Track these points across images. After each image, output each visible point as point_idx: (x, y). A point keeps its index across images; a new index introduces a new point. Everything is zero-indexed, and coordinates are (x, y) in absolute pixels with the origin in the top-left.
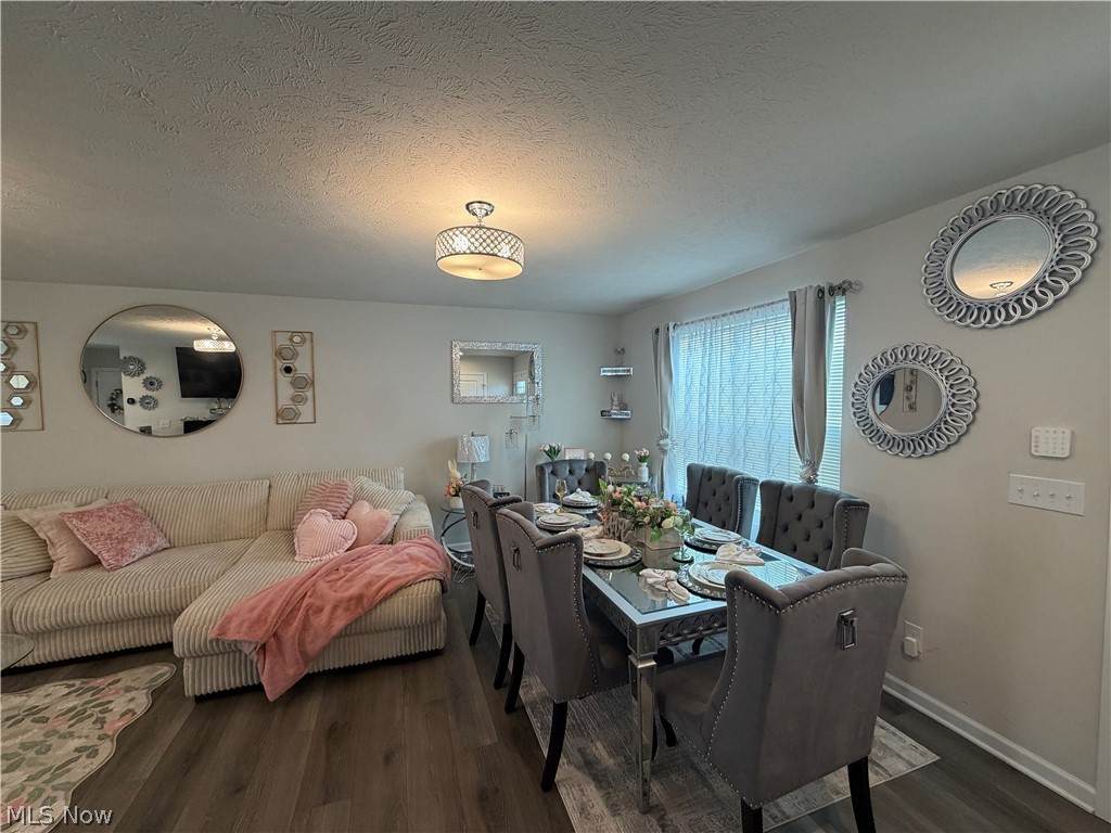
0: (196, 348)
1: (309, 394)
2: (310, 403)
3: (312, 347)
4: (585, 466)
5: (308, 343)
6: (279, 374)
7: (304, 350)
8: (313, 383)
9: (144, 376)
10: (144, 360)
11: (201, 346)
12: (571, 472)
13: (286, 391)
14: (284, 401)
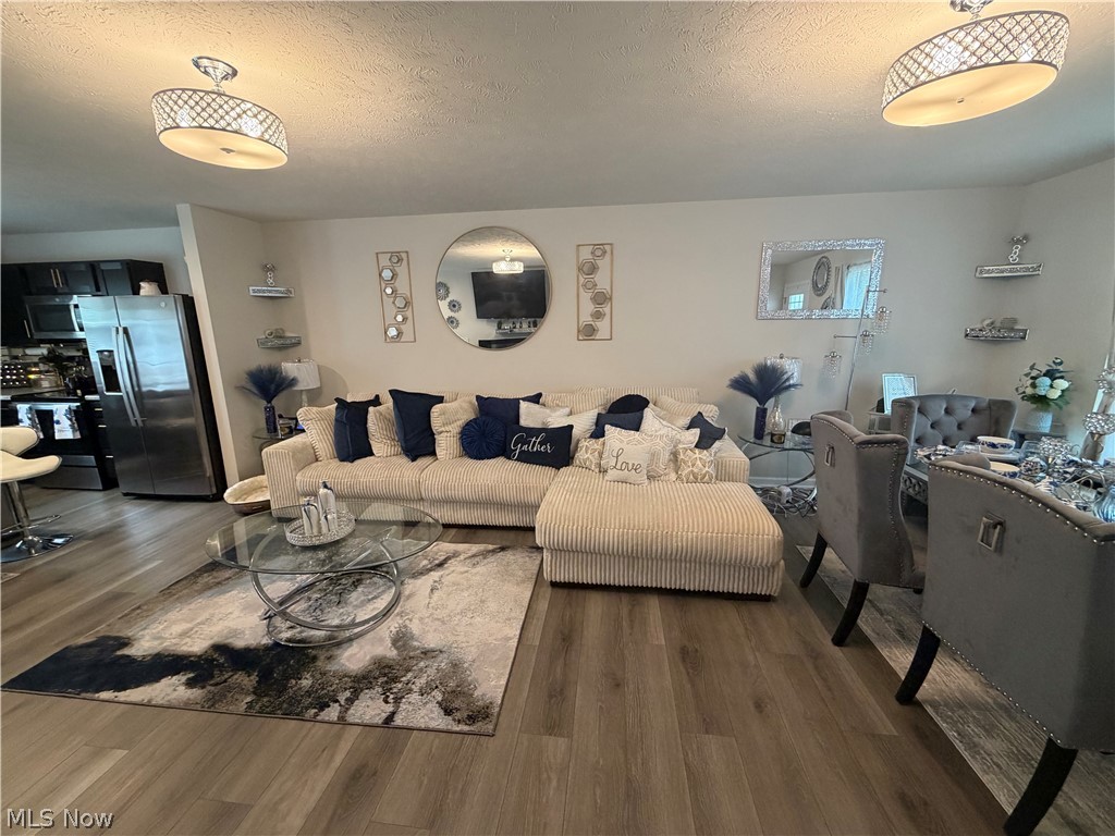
0: (495, 271)
1: (607, 310)
2: (607, 317)
3: (612, 261)
4: (972, 404)
5: (608, 256)
6: (581, 289)
7: (603, 263)
8: (611, 299)
9: (448, 300)
10: (449, 285)
11: (500, 269)
12: (947, 411)
13: (588, 307)
14: (586, 318)
